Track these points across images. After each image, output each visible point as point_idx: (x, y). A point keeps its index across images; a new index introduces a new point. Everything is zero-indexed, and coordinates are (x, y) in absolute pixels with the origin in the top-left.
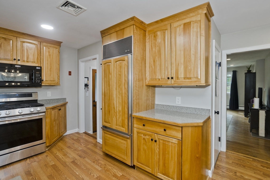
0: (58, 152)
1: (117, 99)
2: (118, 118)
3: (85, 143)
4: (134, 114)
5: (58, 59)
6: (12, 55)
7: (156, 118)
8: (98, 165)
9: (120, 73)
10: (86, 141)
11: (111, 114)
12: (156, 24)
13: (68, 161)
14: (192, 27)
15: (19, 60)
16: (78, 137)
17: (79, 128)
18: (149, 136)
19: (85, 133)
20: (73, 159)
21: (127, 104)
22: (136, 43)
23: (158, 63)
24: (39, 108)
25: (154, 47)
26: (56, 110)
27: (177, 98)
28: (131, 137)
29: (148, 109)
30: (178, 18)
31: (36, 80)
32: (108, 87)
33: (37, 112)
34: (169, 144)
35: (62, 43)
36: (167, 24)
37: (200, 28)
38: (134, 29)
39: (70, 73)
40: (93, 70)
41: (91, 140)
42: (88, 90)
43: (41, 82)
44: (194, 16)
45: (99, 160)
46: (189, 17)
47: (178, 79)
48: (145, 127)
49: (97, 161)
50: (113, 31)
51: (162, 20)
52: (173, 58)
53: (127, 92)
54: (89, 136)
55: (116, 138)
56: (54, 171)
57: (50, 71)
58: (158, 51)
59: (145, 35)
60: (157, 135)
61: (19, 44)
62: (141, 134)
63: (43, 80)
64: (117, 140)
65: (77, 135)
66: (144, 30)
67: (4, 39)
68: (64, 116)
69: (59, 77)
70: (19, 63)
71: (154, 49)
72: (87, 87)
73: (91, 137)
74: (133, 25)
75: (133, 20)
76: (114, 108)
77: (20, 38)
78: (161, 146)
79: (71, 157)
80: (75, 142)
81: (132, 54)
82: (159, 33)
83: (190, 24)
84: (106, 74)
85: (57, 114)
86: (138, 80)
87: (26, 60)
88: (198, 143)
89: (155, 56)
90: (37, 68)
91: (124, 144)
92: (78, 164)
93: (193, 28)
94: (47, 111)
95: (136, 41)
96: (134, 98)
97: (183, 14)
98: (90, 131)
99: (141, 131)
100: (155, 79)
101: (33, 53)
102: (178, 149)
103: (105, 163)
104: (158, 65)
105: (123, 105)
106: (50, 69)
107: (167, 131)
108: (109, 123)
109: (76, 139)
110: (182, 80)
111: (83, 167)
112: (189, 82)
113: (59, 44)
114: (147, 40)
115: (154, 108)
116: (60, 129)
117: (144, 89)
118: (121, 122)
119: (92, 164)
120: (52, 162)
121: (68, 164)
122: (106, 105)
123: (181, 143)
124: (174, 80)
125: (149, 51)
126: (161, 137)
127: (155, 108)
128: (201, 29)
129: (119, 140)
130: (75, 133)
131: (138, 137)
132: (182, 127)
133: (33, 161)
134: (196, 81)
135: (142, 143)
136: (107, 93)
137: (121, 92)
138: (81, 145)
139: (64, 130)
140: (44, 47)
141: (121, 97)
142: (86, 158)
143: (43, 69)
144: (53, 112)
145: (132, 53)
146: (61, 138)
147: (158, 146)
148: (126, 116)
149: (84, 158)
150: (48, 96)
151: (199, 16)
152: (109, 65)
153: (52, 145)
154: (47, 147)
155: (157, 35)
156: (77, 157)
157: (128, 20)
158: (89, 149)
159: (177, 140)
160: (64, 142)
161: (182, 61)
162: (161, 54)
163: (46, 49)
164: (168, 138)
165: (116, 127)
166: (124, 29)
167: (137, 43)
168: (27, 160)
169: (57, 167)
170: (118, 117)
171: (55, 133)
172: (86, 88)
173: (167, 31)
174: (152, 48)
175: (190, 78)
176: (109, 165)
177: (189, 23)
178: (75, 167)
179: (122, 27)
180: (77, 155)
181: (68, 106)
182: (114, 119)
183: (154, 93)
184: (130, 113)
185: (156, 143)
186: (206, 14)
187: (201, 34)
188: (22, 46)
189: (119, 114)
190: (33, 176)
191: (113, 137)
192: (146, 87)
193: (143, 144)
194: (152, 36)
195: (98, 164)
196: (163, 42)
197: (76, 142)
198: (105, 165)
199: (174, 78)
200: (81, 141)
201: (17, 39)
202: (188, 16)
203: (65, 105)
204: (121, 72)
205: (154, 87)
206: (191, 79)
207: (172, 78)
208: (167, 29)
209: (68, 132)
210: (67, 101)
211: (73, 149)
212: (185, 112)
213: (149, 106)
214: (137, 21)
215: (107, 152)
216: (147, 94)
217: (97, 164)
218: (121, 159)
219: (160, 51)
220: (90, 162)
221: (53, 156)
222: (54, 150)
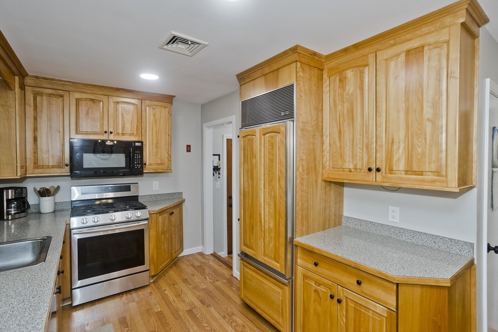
0: (167, 288)
1: (267, 207)
2: (267, 242)
3: (212, 275)
4: (298, 239)
5: (169, 127)
6: (102, 125)
7: (339, 255)
8: (231, 324)
9: (271, 157)
10: (215, 271)
11: (254, 232)
12: (344, 54)
13: (182, 307)
14: (426, 58)
15: (111, 133)
16: (201, 262)
17: (203, 244)
18: (327, 288)
19: (214, 255)
20: (191, 305)
21: (284, 218)
22: (301, 97)
23: (347, 136)
24: (139, 213)
25: (340, 103)
26: (166, 215)
27: (391, 208)
28: (291, 282)
29: (327, 226)
30: (394, 39)
31: (135, 164)
32: (250, 181)
33: (136, 219)
34: (369, 314)
35: (175, 97)
36: (368, 54)
37: (448, 59)
38: (298, 70)
39: (189, 149)
40: (227, 140)
41: (223, 270)
42: (219, 177)
43: (142, 168)
44: (433, 32)
45: (233, 314)
46: (420, 36)
47: (391, 174)
48: (318, 269)
49: (229, 316)
50: (258, 73)
51: (357, 46)
52: (380, 127)
53: (283, 196)
54: (220, 263)
55: (263, 278)
56: (159, 323)
57: (156, 148)
58: (348, 111)
59: (321, 79)
60: (343, 290)
61: (112, 105)
62: (309, 279)
63: (145, 164)
64: (264, 283)
65: (199, 258)
66: (319, 69)
67: (91, 102)
68: (179, 224)
69: (170, 157)
70: (112, 137)
71: (339, 108)
72: (217, 172)
73: (224, 265)
74: (296, 61)
75: (295, 52)
76: (261, 222)
77: (112, 96)
78: (351, 314)
79: (187, 302)
80: (196, 271)
81: (293, 121)
82: (350, 74)
83: (423, 51)
84: (246, 156)
85: (166, 222)
86: (305, 171)
87: (120, 132)
88: (439, 324)
89: (341, 122)
90: (137, 144)
91: (278, 293)
92: (198, 316)
93: (429, 60)
94: (151, 218)
95: (303, 94)
96: (298, 208)
97: (404, 31)
98: (223, 251)
99: (310, 274)
100: (342, 169)
101: (131, 120)
102: (388, 329)
103: (244, 322)
104: (348, 141)
105: (277, 219)
106: (157, 143)
107: (363, 285)
108: (252, 249)
109: (198, 266)
110: (401, 176)
111: (205, 325)
112: (416, 180)
113: (169, 99)
114: (326, 89)
115: (340, 224)
116: (172, 245)
117: (319, 187)
118: (272, 250)
119: (222, 321)
120: (158, 306)
121: (181, 313)
122: (247, 214)
123: (395, 318)
124: (382, 174)
125: (330, 112)
126: (352, 296)
127: (343, 225)
128: (450, 60)
129: (268, 284)
130: (197, 253)
131: (306, 286)
132: (397, 285)
133: (131, 300)
134: (433, 181)
135: (313, 298)
136: (248, 192)
137: (273, 193)
138: (205, 278)
139: (179, 248)
140: (147, 108)
141: (272, 203)
142: (211, 306)
143: (146, 145)
144: (160, 218)
145: (293, 118)
146: (174, 262)
147: (345, 313)
148: (283, 240)
149: (207, 307)
150: (154, 189)
151: (446, 30)
152: (252, 140)
153: (160, 274)
154: (153, 277)
155: (345, 78)
156: (197, 303)
157: (285, 53)
158: (217, 288)
159: (386, 309)
160: (179, 270)
161: (402, 133)
162: (355, 117)
163: (149, 110)
164: (367, 301)
165: (265, 260)
166: (278, 69)
167: (303, 97)
168: (122, 296)
169: (164, 317)
170: (267, 239)
171: (163, 255)
172: (215, 174)
173: (367, 68)
174: (335, 105)
175: (421, 173)
176: (249, 327)
177: (420, 50)
178: (192, 323)
179: (275, 67)
180: (198, 298)
181: (185, 206)
182: (260, 242)
183: (341, 195)
184: (289, 235)
185: (340, 305)
186: (463, 25)
187: (449, 72)
188: (116, 110)
189: (269, 234)
190: (128, 328)
191: (257, 275)
192: (323, 184)
193: (315, 300)
194: (335, 81)
195: (231, 322)
196: (358, 91)
197: (197, 273)
198: (244, 326)
199: (383, 170)
200: (206, 271)
201: (109, 100)
202: (417, 32)
203: (179, 205)
204: (273, 155)
205: (342, 184)
206: (422, 175)
207: (378, 170)
208: (368, 65)
209: (186, 252)
210: (184, 197)
211: (191, 286)
212: (409, 241)
213: (329, 221)
214: (304, 53)
215: (248, 302)
216: (325, 197)
217: (229, 323)
218: (273, 322)
219: (351, 112)
220: (217, 316)
221: (160, 295)
222: (162, 283)
